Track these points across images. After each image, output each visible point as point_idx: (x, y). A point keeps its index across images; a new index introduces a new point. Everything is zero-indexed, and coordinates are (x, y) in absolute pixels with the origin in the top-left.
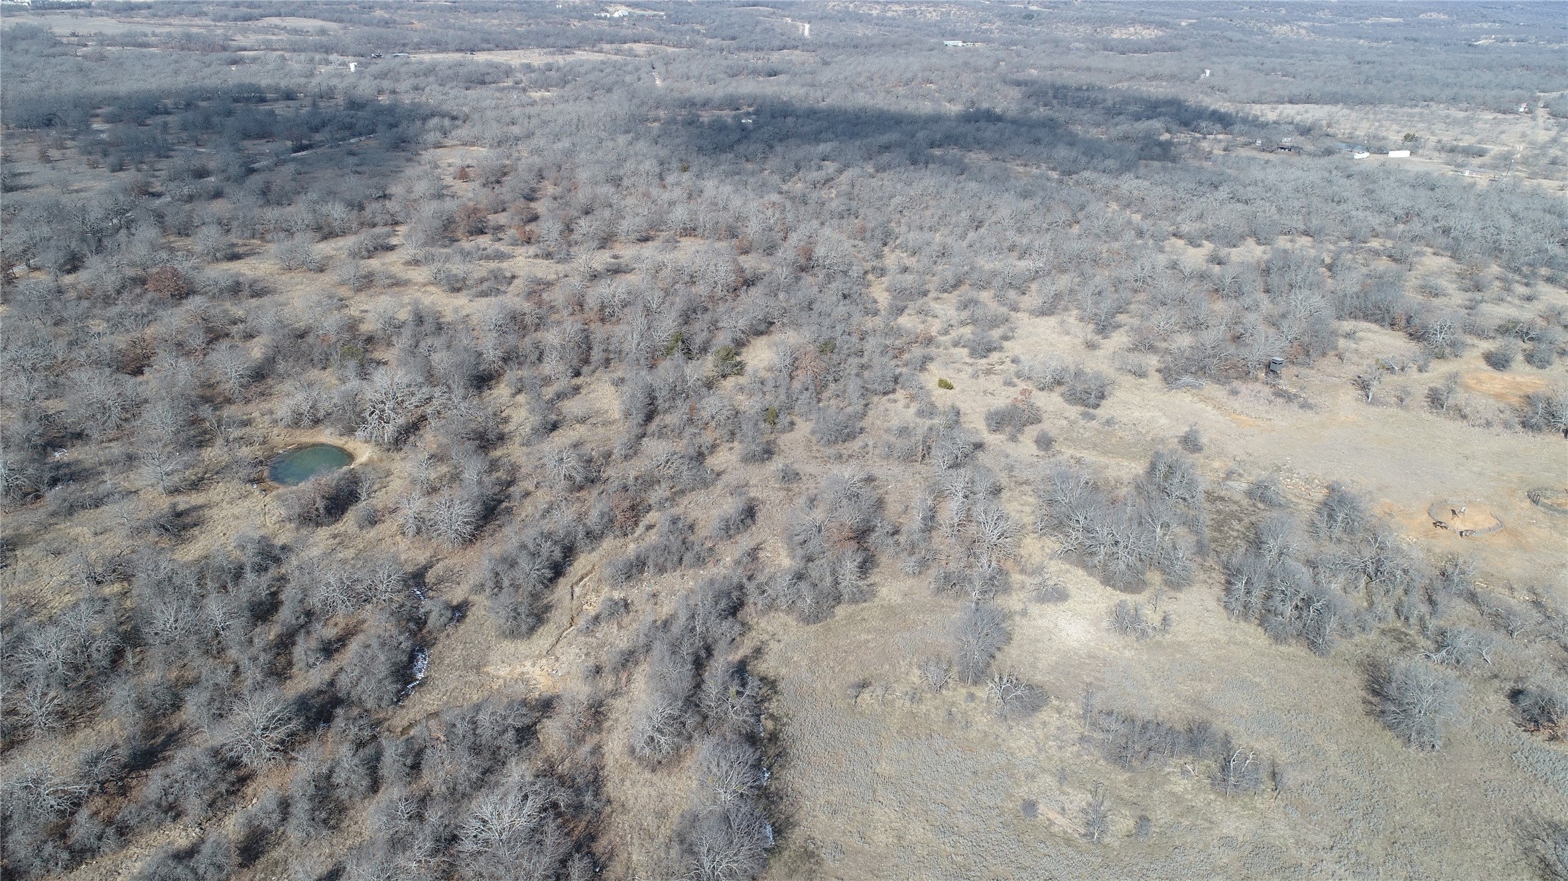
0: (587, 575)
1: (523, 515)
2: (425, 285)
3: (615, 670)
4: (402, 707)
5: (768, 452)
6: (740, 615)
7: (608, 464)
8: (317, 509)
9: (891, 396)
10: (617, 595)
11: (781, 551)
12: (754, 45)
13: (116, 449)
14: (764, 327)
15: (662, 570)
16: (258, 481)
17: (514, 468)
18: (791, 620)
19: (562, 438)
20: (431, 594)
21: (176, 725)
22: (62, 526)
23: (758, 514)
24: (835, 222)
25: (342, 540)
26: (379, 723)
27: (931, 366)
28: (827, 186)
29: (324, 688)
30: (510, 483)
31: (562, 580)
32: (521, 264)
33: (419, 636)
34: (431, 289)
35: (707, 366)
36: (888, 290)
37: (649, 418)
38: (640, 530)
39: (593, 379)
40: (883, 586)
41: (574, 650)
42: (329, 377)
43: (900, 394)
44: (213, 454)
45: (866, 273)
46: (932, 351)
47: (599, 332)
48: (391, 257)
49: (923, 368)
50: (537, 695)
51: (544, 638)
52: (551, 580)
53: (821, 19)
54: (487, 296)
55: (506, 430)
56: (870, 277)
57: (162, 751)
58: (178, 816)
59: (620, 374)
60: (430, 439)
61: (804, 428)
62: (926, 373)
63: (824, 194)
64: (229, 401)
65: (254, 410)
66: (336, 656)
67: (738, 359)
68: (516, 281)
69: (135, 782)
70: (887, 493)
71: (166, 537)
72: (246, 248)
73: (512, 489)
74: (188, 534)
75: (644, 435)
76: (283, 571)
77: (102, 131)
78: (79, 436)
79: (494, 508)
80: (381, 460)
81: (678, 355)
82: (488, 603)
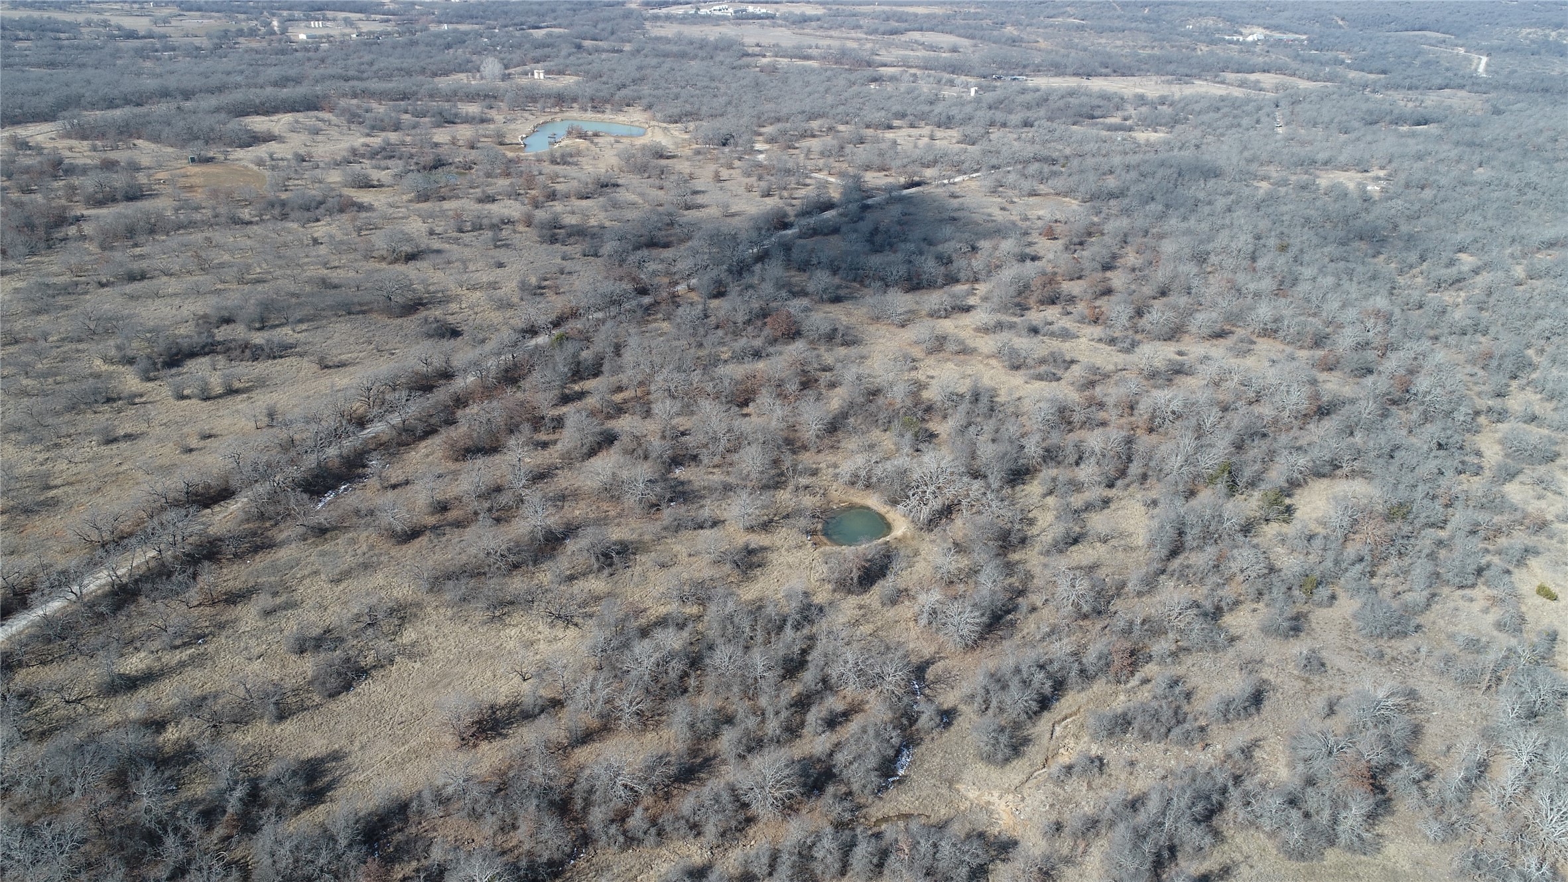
0: (1071, 715)
1: (1025, 631)
2: (988, 357)
3: (1075, 835)
4: (881, 798)
5: (1296, 626)
6: (1216, 821)
7: (1119, 595)
8: (852, 579)
9: (1468, 592)
10: (1095, 750)
11: (1281, 756)
12: (1407, 82)
13: (718, 477)
14: (1329, 469)
15: (1146, 737)
16: (813, 533)
17: (1029, 576)
18: (1271, 846)
19: (1082, 555)
20: (927, 691)
21: (712, 752)
22: (669, 541)
23: (1266, 703)
24: (1452, 340)
25: (866, 613)
26: (859, 807)
27: (1533, 562)
28: (1457, 286)
29: (824, 758)
30: (1021, 593)
31: (1045, 713)
32: (1083, 347)
33: (908, 731)
34: (993, 362)
35: (1250, 504)
36: (1501, 442)
37: (1174, 553)
38: (1134, 682)
39: (1126, 493)
40: (1392, 841)
41: (1040, 795)
42: (887, 441)
43: (1481, 592)
44: (784, 497)
45: (1477, 413)
46: (1541, 540)
47: (1144, 441)
48: (967, 320)
49: (1521, 563)
50: (996, 831)
51: (1015, 772)
52: (1035, 713)
53: (1506, 51)
54: (1042, 379)
55: (1029, 533)
56: (1482, 420)
57: (698, 771)
58: (699, 834)
59: (1153, 494)
60: (959, 526)
61: (1347, 606)
62: (1525, 570)
63: (1448, 297)
64: (805, 448)
65: (824, 460)
66: (838, 728)
67: (1287, 501)
68: (1074, 367)
69: (675, 792)
70: (1428, 721)
71: (737, 571)
72: (847, 291)
73: (1020, 599)
74: (751, 573)
75: (1163, 572)
76: (814, 630)
77: (760, 152)
78: (695, 458)
79: (999, 618)
80: (913, 538)
81: (1221, 486)
82: (974, 717)
